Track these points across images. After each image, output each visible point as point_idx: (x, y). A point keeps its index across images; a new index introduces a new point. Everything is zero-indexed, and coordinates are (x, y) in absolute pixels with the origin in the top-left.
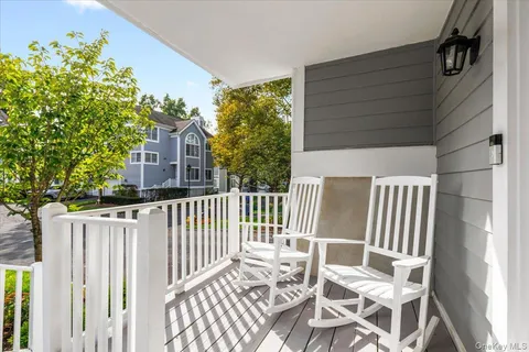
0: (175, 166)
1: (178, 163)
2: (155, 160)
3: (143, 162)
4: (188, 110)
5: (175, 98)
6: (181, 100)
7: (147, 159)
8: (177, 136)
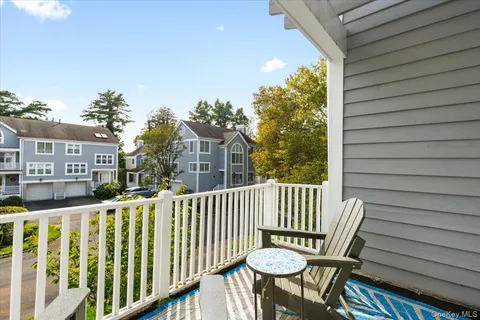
0: (223, 172)
1: (225, 170)
2: (207, 169)
3: (198, 171)
4: (234, 111)
5: (223, 101)
6: (228, 103)
7: (201, 169)
8: (224, 147)
